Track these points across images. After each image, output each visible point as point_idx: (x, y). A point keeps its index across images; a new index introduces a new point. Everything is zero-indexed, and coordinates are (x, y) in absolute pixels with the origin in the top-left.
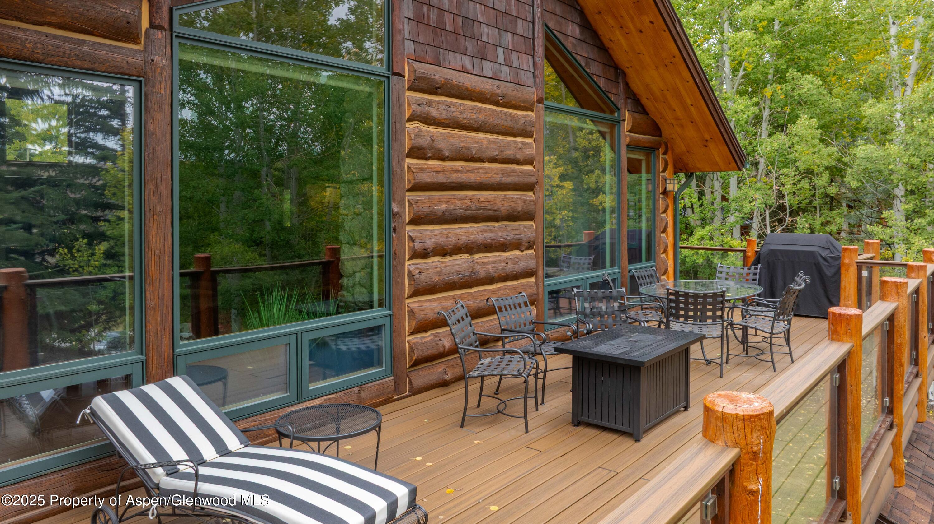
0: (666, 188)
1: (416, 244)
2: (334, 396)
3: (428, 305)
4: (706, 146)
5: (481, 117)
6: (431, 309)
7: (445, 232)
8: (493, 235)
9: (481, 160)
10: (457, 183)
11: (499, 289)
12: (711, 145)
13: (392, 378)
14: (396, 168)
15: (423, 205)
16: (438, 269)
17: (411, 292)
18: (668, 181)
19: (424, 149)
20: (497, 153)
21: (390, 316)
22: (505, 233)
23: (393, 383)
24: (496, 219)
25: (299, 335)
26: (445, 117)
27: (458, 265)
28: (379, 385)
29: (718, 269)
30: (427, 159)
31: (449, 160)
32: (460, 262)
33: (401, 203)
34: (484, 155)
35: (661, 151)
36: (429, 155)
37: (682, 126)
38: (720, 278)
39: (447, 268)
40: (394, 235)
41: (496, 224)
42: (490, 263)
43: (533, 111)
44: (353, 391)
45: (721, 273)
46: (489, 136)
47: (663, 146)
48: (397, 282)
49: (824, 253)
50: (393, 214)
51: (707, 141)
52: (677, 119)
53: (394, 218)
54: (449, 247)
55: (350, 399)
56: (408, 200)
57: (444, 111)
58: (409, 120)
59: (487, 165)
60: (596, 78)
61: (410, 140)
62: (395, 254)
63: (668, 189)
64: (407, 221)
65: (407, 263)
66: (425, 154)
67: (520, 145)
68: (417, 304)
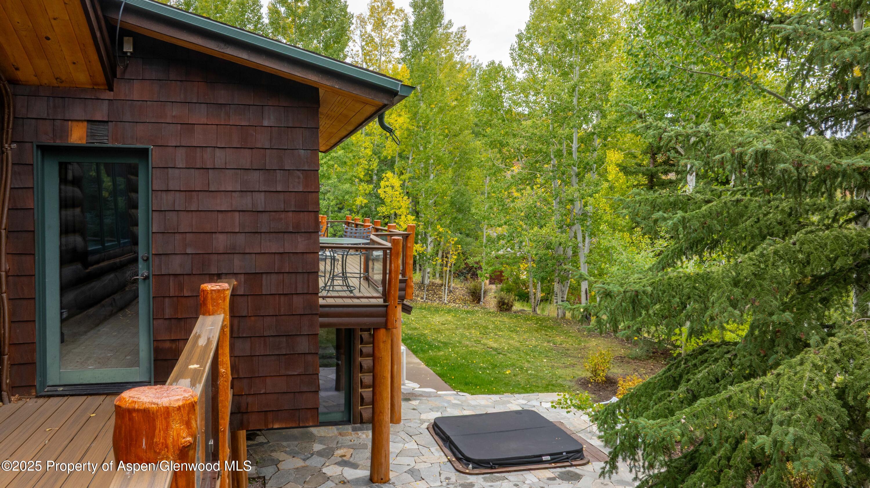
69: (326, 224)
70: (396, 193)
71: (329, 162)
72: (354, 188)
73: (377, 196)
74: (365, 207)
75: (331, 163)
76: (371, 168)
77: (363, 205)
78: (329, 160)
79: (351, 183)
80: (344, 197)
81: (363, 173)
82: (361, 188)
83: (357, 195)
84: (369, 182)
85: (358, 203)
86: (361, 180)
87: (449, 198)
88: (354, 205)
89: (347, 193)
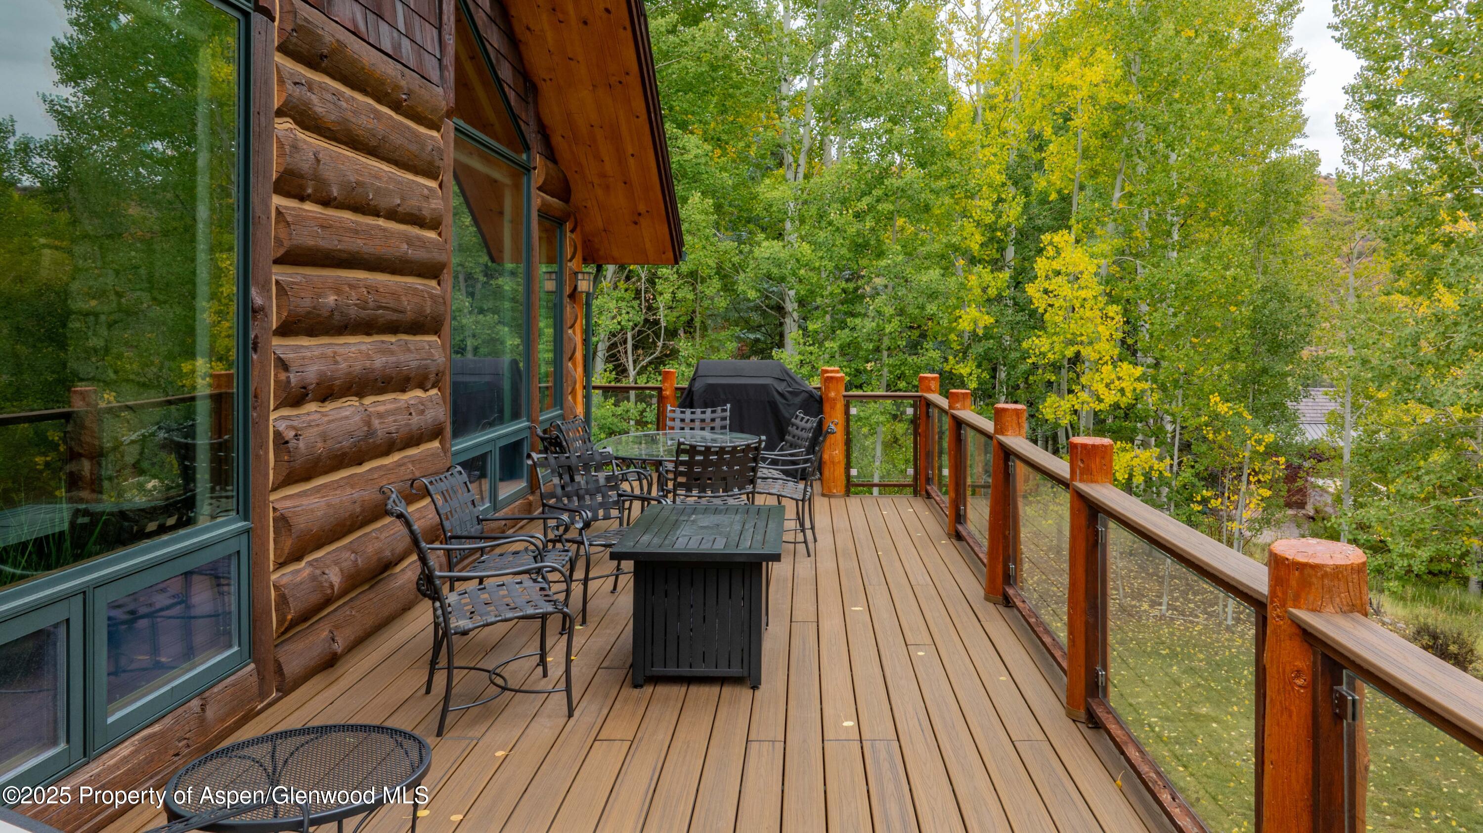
0: (576, 287)
1: (292, 376)
2: (156, 728)
3: (305, 502)
4: (636, 223)
5: (380, 128)
6: (312, 511)
7: (329, 351)
8: (393, 359)
9: (376, 214)
10: (349, 253)
11: (399, 464)
12: (644, 222)
13: (252, 666)
14: (258, 213)
15: (303, 295)
16: (321, 428)
17: (281, 478)
18: (580, 276)
19: (301, 176)
20: (399, 202)
21: (248, 531)
22: (409, 356)
23: (255, 678)
24: (393, 328)
25: (89, 596)
26: (333, 117)
27: (347, 418)
28: (233, 685)
29: (669, 415)
30: (302, 199)
31: (337, 207)
32: (347, 413)
33: (265, 288)
34: (384, 203)
35: (568, 226)
36: (310, 191)
37: (607, 188)
38: (672, 428)
39: (333, 426)
40: (255, 357)
41: (392, 339)
42: (388, 413)
43: (438, 131)
44: (190, 709)
45: (673, 420)
46: (385, 167)
47: (572, 219)
48: (258, 456)
49: (781, 387)
50: (255, 311)
51: (640, 214)
52: (603, 175)
53: (255, 319)
54: (337, 382)
55: (187, 728)
56: (277, 282)
57: (332, 106)
58: (280, 113)
59: (381, 222)
60: (507, 89)
61: (281, 155)
62: (256, 397)
63: (579, 289)
64: (274, 327)
65: (273, 416)
66: (302, 188)
67: (426, 192)
68: (288, 503)
69: (840, 406)
70: (1083, 294)
71: (880, 207)
72: (952, 282)
73: (1022, 306)
74: (987, 336)
75: (885, 207)
76: (1002, 222)
77: (980, 332)
78: (878, 201)
79: (946, 269)
80: (922, 308)
81: (979, 238)
82: (973, 281)
83: (962, 303)
84: (997, 265)
85: (965, 325)
86: (973, 261)
87: (1246, 311)
88: (952, 330)
89: (933, 295)
